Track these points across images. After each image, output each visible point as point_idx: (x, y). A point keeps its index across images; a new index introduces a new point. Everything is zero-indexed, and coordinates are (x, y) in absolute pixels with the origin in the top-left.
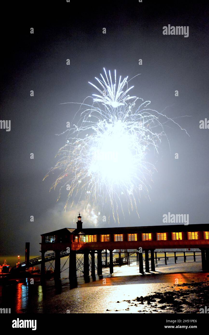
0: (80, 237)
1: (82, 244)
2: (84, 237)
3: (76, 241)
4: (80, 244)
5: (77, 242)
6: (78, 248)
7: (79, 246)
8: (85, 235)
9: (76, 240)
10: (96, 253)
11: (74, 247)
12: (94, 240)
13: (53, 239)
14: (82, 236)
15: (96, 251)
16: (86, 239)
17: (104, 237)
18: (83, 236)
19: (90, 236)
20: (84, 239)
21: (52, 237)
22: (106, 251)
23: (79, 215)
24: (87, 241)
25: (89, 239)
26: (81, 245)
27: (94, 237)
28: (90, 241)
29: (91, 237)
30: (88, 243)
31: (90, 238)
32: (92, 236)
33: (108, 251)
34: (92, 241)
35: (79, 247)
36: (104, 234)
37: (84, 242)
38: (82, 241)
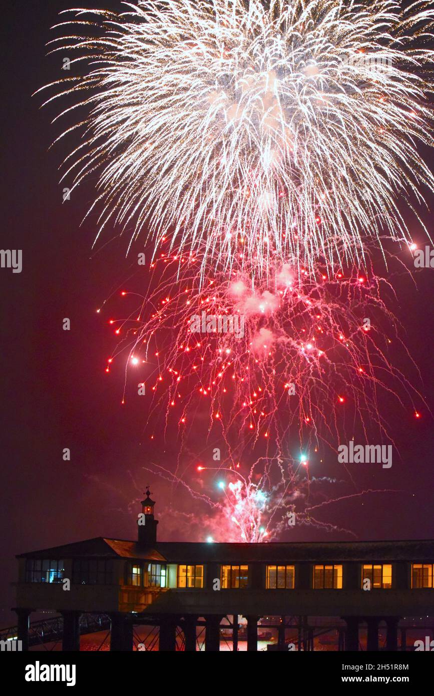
0: (149, 569)
1: (152, 594)
2: (163, 572)
3: (135, 583)
4: (146, 593)
5: (139, 587)
6: (142, 604)
7: (143, 598)
8: (164, 565)
9: (134, 579)
10: (201, 624)
11: (126, 601)
12: (194, 581)
13: (57, 571)
14: (154, 566)
15: (202, 619)
16: (168, 577)
17: (231, 572)
18: (158, 566)
19: (183, 567)
20: (163, 579)
21: (54, 563)
22: (236, 619)
23: (146, 496)
24: (173, 585)
25: (178, 577)
26: (150, 596)
27: (195, 573)
28: (182, 585)
29: (187, 571)
30: (174, 589)
31: (182, 574)
32: (189, 567)
33: (243, 621)
34: (190, 585)
35: (143, 601)
36: (232, 564)
37: (163, 585)
38: (153, 583)
